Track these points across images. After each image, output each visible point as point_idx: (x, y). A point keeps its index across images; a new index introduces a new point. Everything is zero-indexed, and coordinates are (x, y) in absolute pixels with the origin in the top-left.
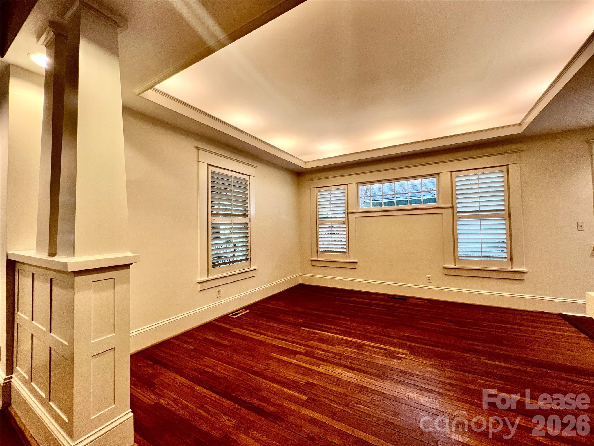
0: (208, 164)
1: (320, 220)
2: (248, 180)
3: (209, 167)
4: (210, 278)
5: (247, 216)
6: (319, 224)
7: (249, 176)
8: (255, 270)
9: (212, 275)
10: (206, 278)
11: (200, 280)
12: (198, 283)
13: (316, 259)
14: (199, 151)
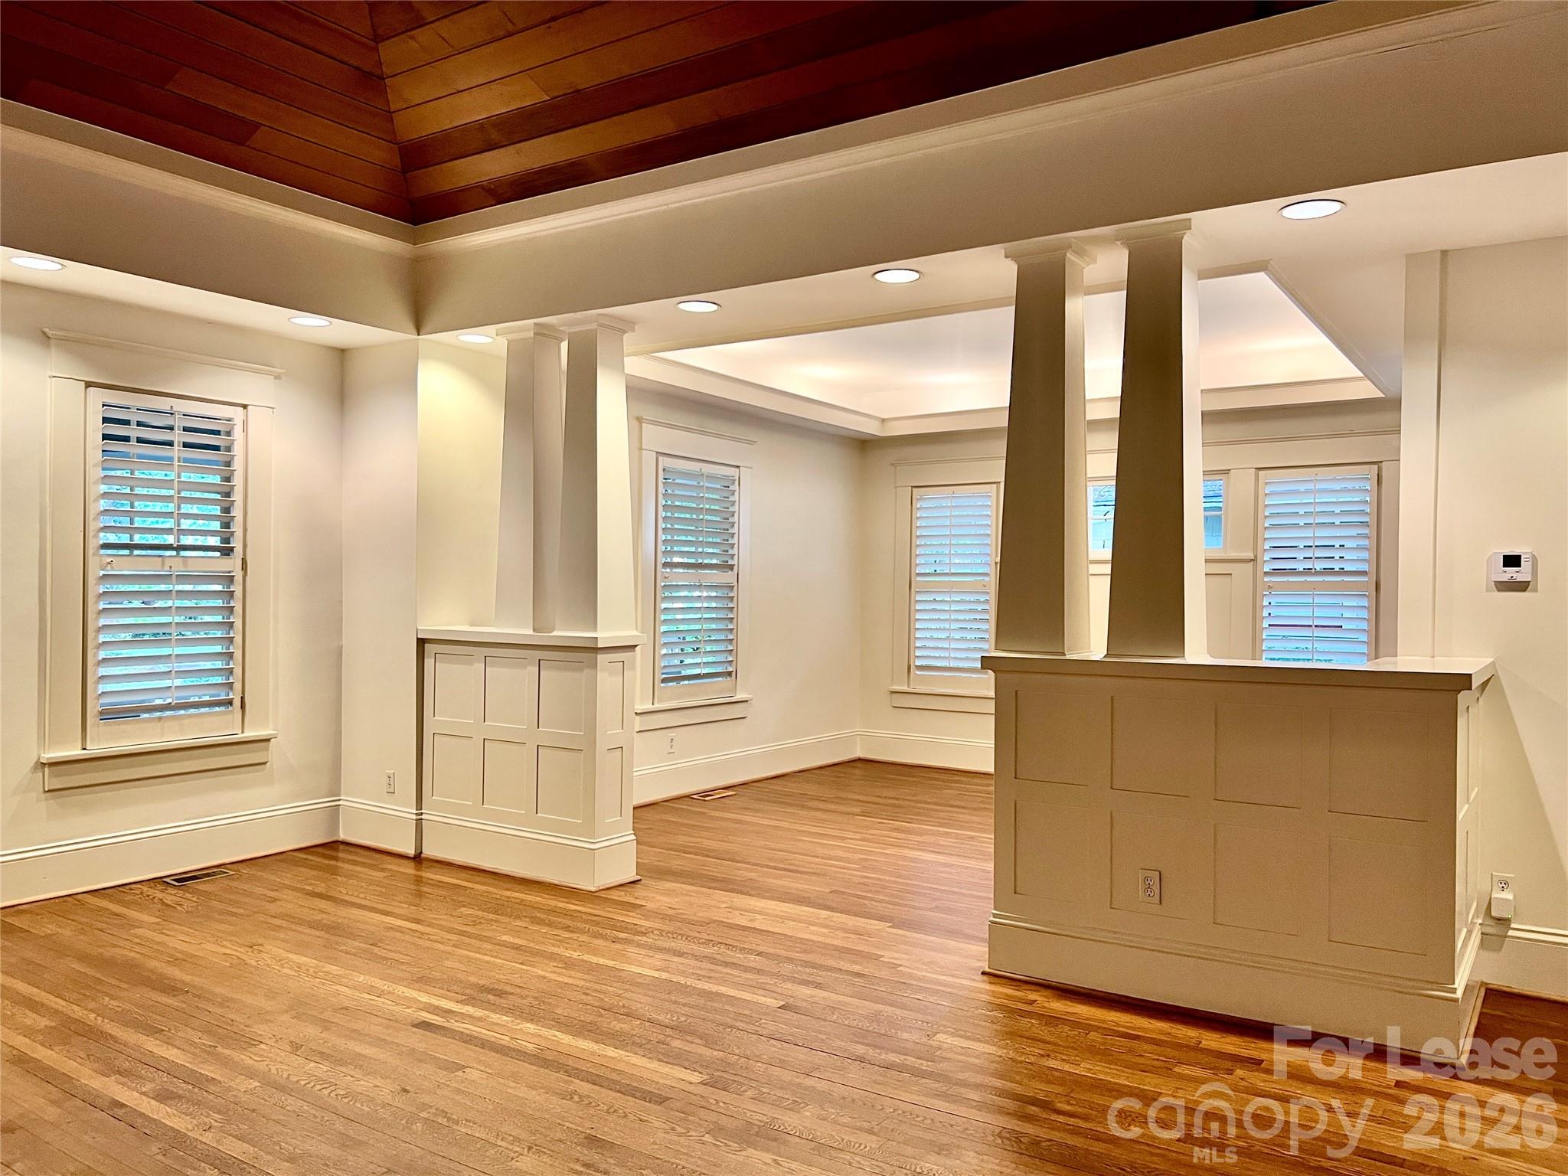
0: (657, 452)
1: (919, 579)
2: (735, 480)
3: (661, 458)
4: (658, 706)
5: (731, 567)
6: (917, 592)
7: (739, 467)
8: (747, 701)
9: (660, 701)
10: (649, 707)
11: (639, 708)
12: (636, 713)
13: (905, 688)
14: (643, 424)
